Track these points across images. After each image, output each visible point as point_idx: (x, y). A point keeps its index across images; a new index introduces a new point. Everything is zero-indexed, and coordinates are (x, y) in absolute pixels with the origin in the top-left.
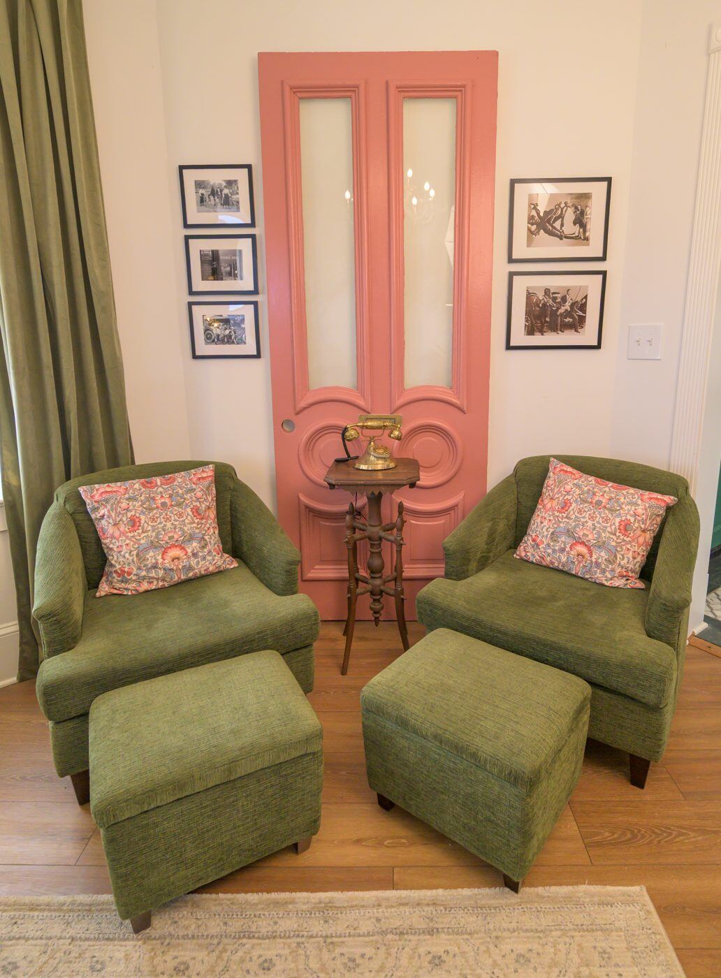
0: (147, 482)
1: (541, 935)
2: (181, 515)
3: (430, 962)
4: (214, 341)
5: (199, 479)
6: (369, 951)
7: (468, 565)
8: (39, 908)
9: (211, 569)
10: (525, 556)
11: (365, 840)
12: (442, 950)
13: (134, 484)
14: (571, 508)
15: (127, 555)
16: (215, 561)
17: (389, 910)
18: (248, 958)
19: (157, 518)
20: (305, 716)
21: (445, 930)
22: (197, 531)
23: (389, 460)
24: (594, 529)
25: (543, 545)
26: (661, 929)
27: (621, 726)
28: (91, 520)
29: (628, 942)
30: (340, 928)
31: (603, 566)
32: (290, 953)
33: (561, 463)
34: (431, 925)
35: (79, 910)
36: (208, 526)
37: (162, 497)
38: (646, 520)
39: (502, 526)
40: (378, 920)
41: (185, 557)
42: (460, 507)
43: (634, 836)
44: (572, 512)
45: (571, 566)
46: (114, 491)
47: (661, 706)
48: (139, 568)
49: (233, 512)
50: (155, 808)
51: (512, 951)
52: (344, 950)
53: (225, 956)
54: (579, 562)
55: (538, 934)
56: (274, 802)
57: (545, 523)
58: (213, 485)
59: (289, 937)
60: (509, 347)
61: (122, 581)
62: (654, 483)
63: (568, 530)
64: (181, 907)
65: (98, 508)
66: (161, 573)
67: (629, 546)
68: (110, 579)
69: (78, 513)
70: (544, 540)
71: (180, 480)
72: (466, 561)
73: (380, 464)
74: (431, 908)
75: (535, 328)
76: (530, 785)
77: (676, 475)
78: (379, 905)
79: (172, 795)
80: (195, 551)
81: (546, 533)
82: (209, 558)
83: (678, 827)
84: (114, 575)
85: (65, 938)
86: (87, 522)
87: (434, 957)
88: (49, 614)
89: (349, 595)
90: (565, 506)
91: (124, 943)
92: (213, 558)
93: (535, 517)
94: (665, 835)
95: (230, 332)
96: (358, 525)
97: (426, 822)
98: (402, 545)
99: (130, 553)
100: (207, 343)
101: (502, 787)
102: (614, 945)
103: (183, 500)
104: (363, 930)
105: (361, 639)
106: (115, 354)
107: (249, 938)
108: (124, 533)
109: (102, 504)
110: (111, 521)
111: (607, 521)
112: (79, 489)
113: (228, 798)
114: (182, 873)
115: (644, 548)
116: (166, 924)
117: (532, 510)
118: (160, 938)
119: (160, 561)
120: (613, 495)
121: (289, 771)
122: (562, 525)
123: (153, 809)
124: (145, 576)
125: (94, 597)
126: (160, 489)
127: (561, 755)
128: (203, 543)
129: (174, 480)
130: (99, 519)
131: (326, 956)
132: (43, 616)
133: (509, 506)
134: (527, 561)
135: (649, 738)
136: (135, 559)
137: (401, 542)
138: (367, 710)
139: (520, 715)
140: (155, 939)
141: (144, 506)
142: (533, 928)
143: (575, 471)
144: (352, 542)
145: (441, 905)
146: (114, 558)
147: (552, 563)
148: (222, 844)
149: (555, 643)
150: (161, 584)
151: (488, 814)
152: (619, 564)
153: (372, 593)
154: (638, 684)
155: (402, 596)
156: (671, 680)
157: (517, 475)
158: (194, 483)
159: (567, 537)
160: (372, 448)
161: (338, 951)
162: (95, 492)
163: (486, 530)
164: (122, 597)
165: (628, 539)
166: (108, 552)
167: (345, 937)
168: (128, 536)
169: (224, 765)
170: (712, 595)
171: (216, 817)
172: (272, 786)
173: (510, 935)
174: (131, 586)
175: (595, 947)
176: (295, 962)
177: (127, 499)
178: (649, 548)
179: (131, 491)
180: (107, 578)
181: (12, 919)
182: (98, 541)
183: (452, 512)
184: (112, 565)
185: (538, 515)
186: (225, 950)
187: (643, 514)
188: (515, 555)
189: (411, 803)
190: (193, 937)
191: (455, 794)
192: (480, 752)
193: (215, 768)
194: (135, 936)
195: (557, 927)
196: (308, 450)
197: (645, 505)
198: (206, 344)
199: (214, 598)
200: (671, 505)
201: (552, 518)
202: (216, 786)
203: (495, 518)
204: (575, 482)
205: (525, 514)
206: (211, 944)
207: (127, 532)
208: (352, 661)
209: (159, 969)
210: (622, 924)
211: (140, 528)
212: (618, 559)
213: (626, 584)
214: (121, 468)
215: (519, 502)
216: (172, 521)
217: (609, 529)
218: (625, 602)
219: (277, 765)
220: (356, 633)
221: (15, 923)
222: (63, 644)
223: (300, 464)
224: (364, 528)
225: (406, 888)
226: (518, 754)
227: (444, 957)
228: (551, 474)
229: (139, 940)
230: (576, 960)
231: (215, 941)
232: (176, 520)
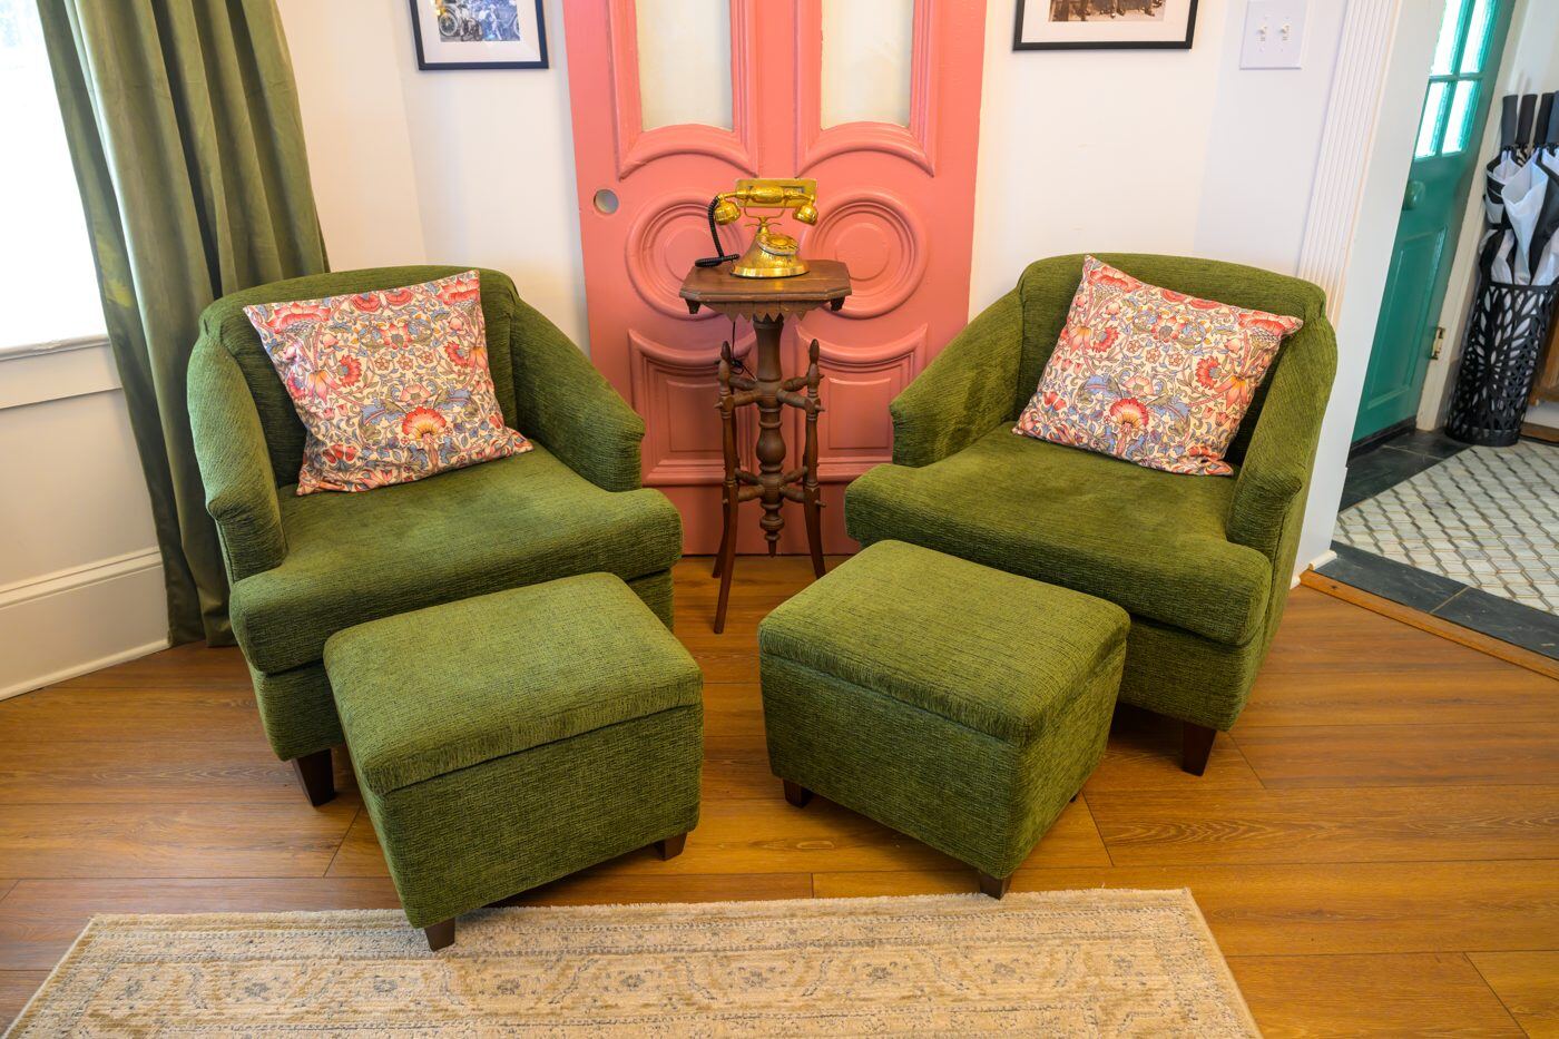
0: (363, 300)
1: (1033, 944)
2: (428, 358)
3: (869, 975)
4: (457, 34)
5: (454, 295)
6: (780, 965)
7: (933, 442)
8: (282, 925)
9: (488, 451)
10: (1032, 430)
11: (767, 842)
12: (888, 962)
13: (340, 303)
14: (1117, 342)
15: (343, 425)
16: (494, 439)
17: (808, 920)
18: (604, 975)
19: (388, 362)
20: (671, 655)
21: (892, 941)
22: (459, 386)
23: (794, 260)
24: (1154, 377)
25: (1065, 409)
26: (1208, 934)
27: (1173, 679)
28: (271, 366)
29: (1158, 950)
30: (736, 941)
31: (1165, 439)
32: (666, 968)
33: (1105, 265)
34: (871, 935)
35: (343, 927)
36: (476, 378)
37: (392, 325)
38: (1245, 358)
39: (993, 379)
40: (793, 931)
41: (442, 430)
42: (920, 353)
43: (1181, 832)
44: (1118, 349)
45: (1111, 441)
46: (308, 315)
47: (1240, 642)
48: (366, 447)
49: (518, 358)
50: (454, 771)
51: (989, 961)
52: (745, 964)
53: (571, 973)
54: (1125, 434)
55: (1028, 943)
56: (630, 775)
57: (1071, 370)
58: (479, 307)
59: (662, 951)
60: (1019, 46)
61: (339, 470)
62: (1266, 297)
63: (1109, 380)
64: (496, 922)
65: (282, 344)
66: (404, 456)
67: (1211, 404)
68: (317, 466)
69: (247, 353)
70: (1066, 399)
71: (420, 297)
72: (931, 434)
73: (779, 266)
74: (871, 917)
75: (1071, 6)
76: (1027, 736)
77: (1309, 283)
78: (793, 916)
79: (480, 753)
80: (459, 421)
81: (1070, 388)
82: (483, 433)
83: (1248, 821)
84: (324, 459)
85: (330, 957)
86: (268, 371)
87: (876, 970)
88: (236, 509)
89: (726, 500)
90: (1109, 337)
91: (420, 962)
92: (489, 434)
93: (1052, 361)
94: (1227, 830)
95: (488, 16)
96: (738, 381)
97: (863, 812)
98: (818, 411)
99: (348, 421)
100: (445, 38)
101: (983, 743)
102: (1137, 953)
103: (429, 332)
104: (771, 942)
105: (743, 582)
106: (279, 55)
107: (603, 953)
108: (334, 387)
109: (289, 337)
110: (308, 366)
111: (1177, 361)
112: (245, 309)
113: (564, 763)
114: (498, 868)
115: (1238, 408)
116: (477, 939)
117: (1048, 351)
118: (470, 955)
119: (401, 436)
120: (1191, 317)
121: (653, 731)
122: (1099, 372)
123: (450, 773)
124: (377, 461)
125: (295, 495)
126: (387, 313)
127: (1077, 705)
128: (470, 408)
129: (410, 297)
130: (287, 365)
131: (718, 971)
132: (225, 511)
133: (1007, 345)
134: (1036, 438)
135: (1214, 694)
136: (358, 432)
137: (817, 406)
138: (770, 653)
139: (1015, 647)
140: (463, 956)
141: (364, 341)
142: (1021, 936)
143: (1127, 278)
144: (729, 407)
145: (885, 914)
146: (320, 430)
147: (1079, 438)
148: (555, 830)
149: (1077, 553)
150: (405, 475)
151: (960, 785)
152: (1193, 435)
153: (765, 499)
154: (1206, 610)
155: (817, 502)
156: (1259, 601)
157: (1024, 289)
158: (446, 303)
159: (1106, 393)
160: (764, 239)
161: (735, 965)
162: (274, 316)
163: (967, 384)
164: (341, 495)
165: (1210, 392)
166: (308, 421)
167: (744, 950)
168: (341, 393)
169: (554, 714)
170: (1352, 511)
171: (544, 791)
172: (627, 751)
173: (986, 944)
174: (356, 477)
175: (1109, 956)
176: (674, 978)
177: (334, 328)
178: (1246, 407)
179: (337, 315)
180: (312, 466)
181: (245, 937)
182: (288, 402)
183: (905, 363)
184: (318, 443)
185: (1059, 357)
186: (569, 967)
187: (1241, 349)
188: (1014, 430)
189: (838, 786)
190: (520, 953)
191: (910, 763)
192: (951, 696)
193: (541, 718)
194: (433, 954)
195: (1055, 935)
196: (644, 250)
197: (1246, 333)
198: (443, 40)
199: (499, 495)
200: (1292, 332)
201: (1082, 361)
202: (543, 745)
203: (982, 365)
204: (1127, 296)
205: (1034, 359)
206: (547, 961)
207: (339, 386)
208: (730, 614)
209: (477, 987)
210: (1152, 930)
211: (360, 378)
212: (1192, 426)
213: (1202, 468)
214: (309, 277)
215: (1025, 338)
216: (415, 368)
217: (1180, 376)
218: (1197, 495)
219: (633, 720)
220: (736, 574)
221: (251, 942)
222: (261, 558)
223: (630, 276)
224: (750, 386)
225: (832, 896)
226: (1011, 695)
227: (890, 969)
228: (1086, 284)
229: (440, 959)
230: (1082, 968)
231: (554, 958)
232: (420, 367)
